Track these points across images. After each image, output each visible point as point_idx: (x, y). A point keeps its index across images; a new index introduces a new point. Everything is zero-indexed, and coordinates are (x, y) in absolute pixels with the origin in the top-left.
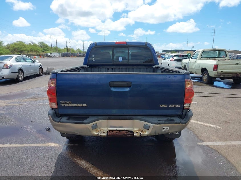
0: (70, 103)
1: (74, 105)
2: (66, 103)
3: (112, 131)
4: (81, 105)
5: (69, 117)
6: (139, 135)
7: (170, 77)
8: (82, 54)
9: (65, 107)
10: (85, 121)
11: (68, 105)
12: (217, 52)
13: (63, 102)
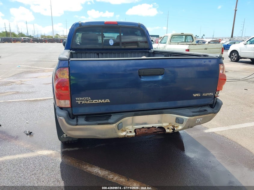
0: (89, 100)
1: (94, 102)
2: (83, 100)
3: (140, 129)
4: (103, 100)
5: (86, 117)
6: (172, 131)
7: (205, 62)
8: (27, 39)
9: (82, 105)
10: (110, 121)
11: (86, 102)
12: (184, 36)
13: (80, 99)
